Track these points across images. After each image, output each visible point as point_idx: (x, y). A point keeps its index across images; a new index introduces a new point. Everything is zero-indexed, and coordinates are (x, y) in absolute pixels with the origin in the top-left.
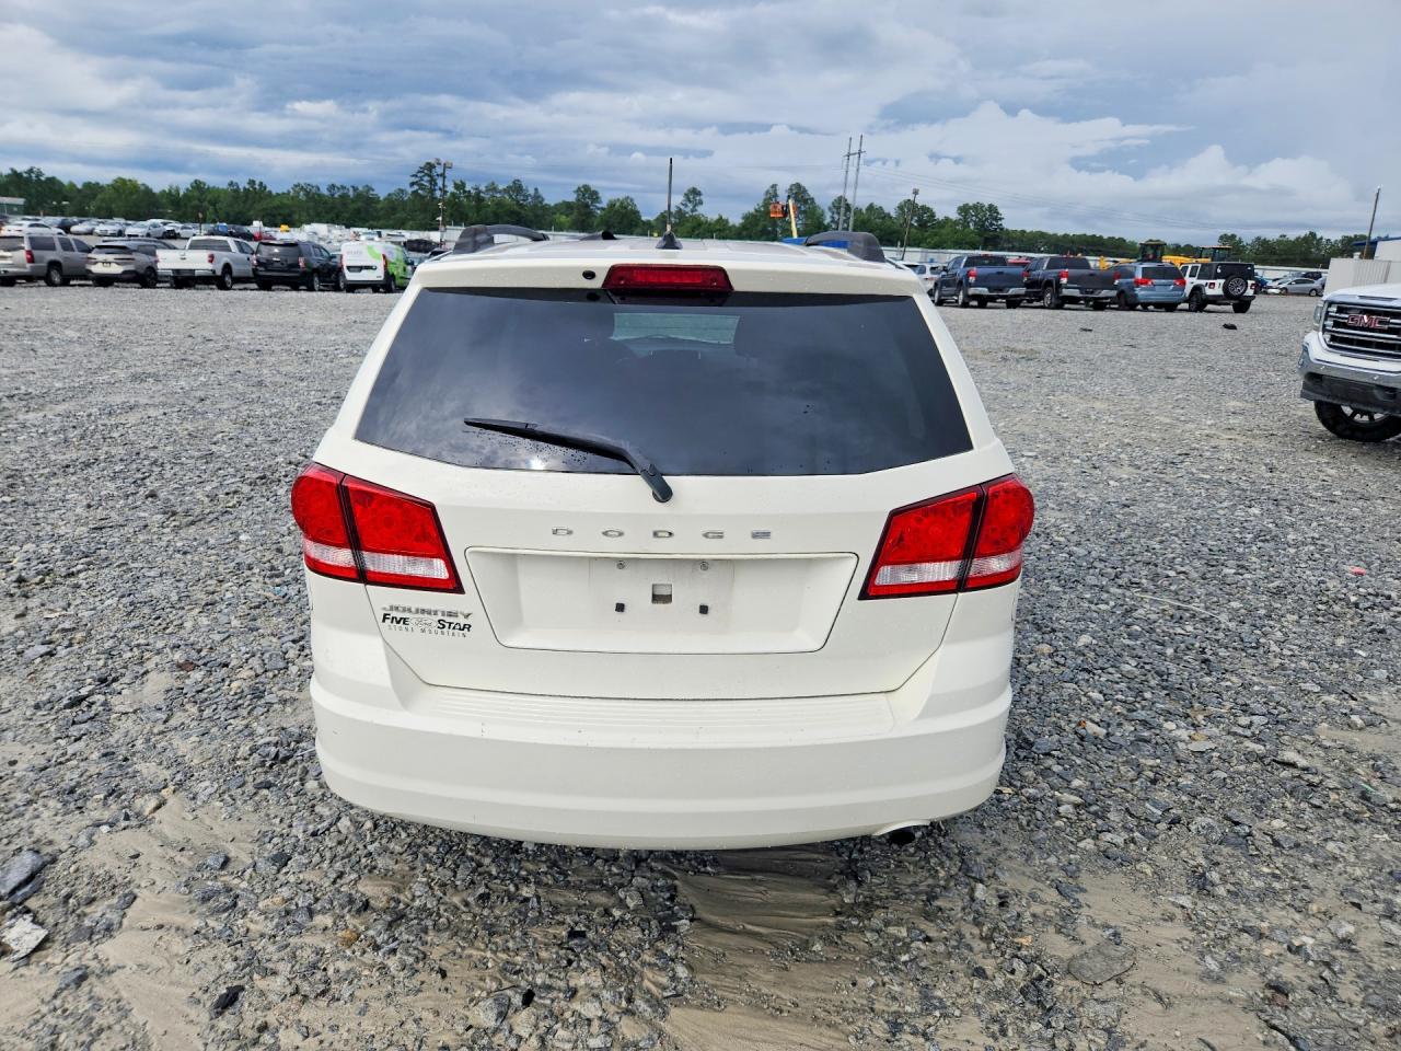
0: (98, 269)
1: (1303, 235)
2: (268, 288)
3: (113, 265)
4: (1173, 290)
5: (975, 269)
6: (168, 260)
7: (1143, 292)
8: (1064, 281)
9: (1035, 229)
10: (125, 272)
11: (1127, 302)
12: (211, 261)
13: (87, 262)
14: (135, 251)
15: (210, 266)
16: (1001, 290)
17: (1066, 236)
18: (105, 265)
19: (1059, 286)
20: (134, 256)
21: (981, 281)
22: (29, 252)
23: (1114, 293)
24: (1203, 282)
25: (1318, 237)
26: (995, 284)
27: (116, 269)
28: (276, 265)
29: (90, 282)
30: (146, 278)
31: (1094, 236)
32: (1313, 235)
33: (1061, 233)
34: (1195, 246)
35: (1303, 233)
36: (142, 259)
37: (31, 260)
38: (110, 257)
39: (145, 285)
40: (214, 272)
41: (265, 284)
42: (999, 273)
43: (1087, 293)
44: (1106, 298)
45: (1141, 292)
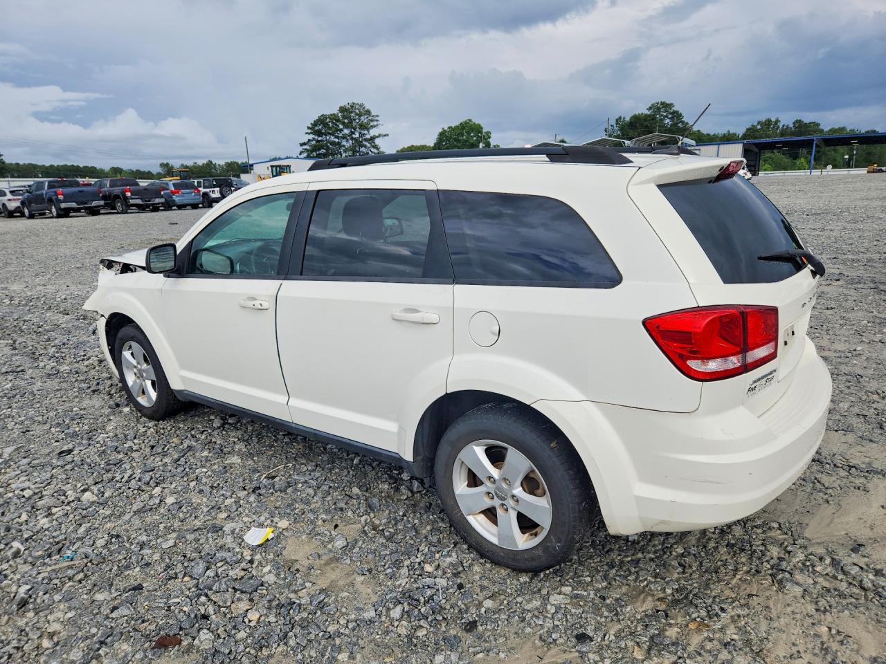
1: (205, 163)
4: (194, 196)
5: (61, 189)
7: (178, 198)
8: (129, 194)
9: (27, 162)
11: (168, 206)
16: (86, 203)
17: (52, 166)
19: (126, 198)
21: (68, 198)
23: (162, 200)
24: (208, 190)
25: (214, 163)
26: (80, 199)
31: (73, 165)
32: (211, 162)
33: (47, 164)
34: (142, 170)
35: (205, 162)
42: (80, 191)
43: (146, 201)
44: (159, 204)
45: (176, 198)
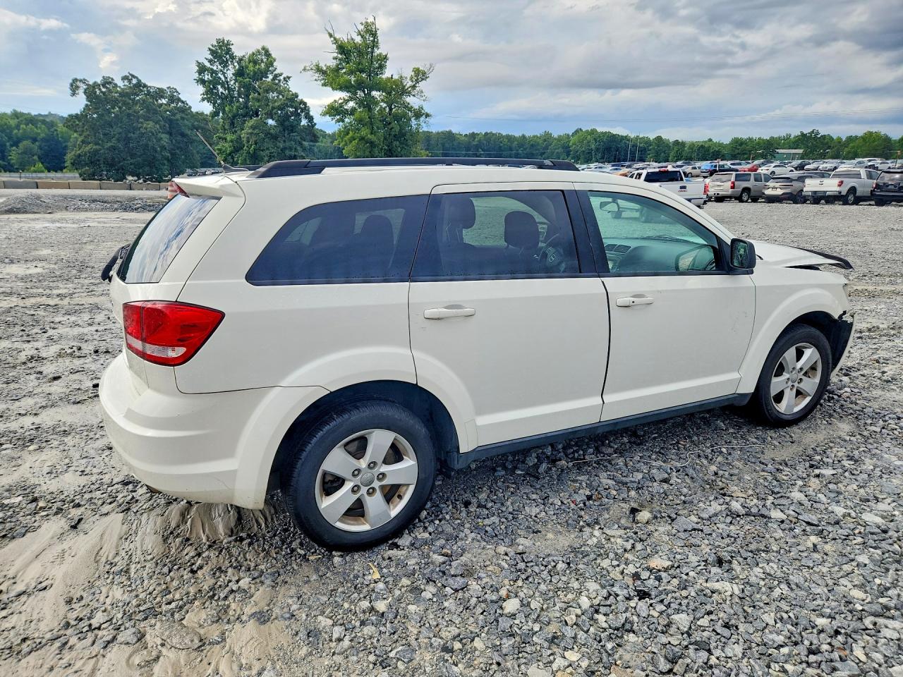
0: (768, 192)
2: (882, 205)
3: (779, 190)
6: (811, 185)
10: (783, 194)
12: (839, 186)
13: (764, 188)
14: (794, 180)
15: (838, 189)
18: (774, 189)
20: (793, 183)
22: (733, 183)
27: (779, 192)
28: (890, 187)
29: (764, 200)
30: (797, 198)
36: (797, 185)
37: (733, 187)
38: (777, 185)
39: (796, 202)
40: (840, 193)
41: (881, 202)
